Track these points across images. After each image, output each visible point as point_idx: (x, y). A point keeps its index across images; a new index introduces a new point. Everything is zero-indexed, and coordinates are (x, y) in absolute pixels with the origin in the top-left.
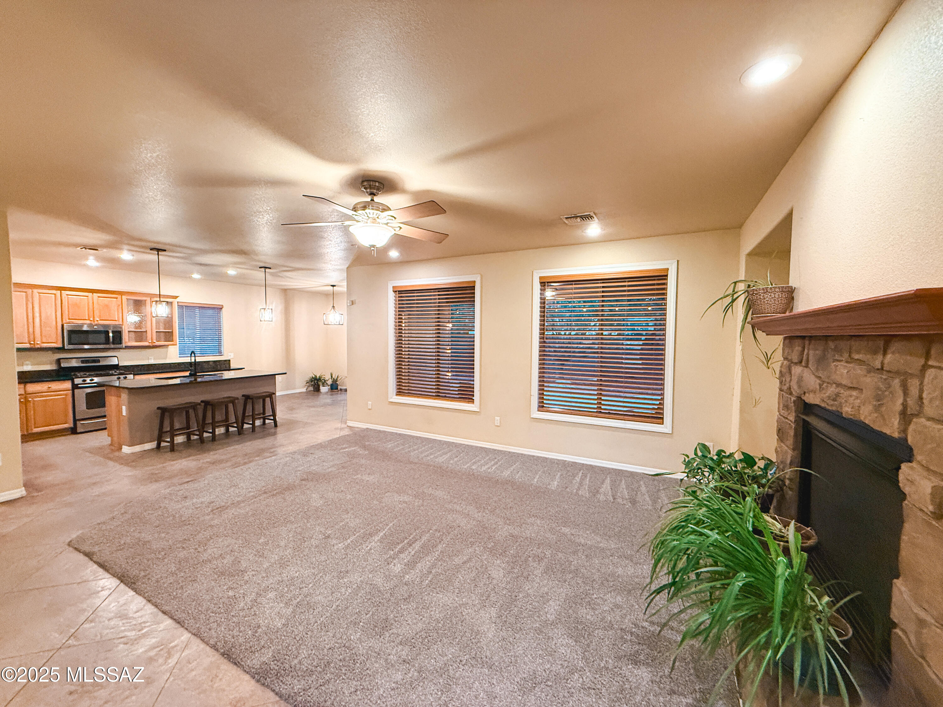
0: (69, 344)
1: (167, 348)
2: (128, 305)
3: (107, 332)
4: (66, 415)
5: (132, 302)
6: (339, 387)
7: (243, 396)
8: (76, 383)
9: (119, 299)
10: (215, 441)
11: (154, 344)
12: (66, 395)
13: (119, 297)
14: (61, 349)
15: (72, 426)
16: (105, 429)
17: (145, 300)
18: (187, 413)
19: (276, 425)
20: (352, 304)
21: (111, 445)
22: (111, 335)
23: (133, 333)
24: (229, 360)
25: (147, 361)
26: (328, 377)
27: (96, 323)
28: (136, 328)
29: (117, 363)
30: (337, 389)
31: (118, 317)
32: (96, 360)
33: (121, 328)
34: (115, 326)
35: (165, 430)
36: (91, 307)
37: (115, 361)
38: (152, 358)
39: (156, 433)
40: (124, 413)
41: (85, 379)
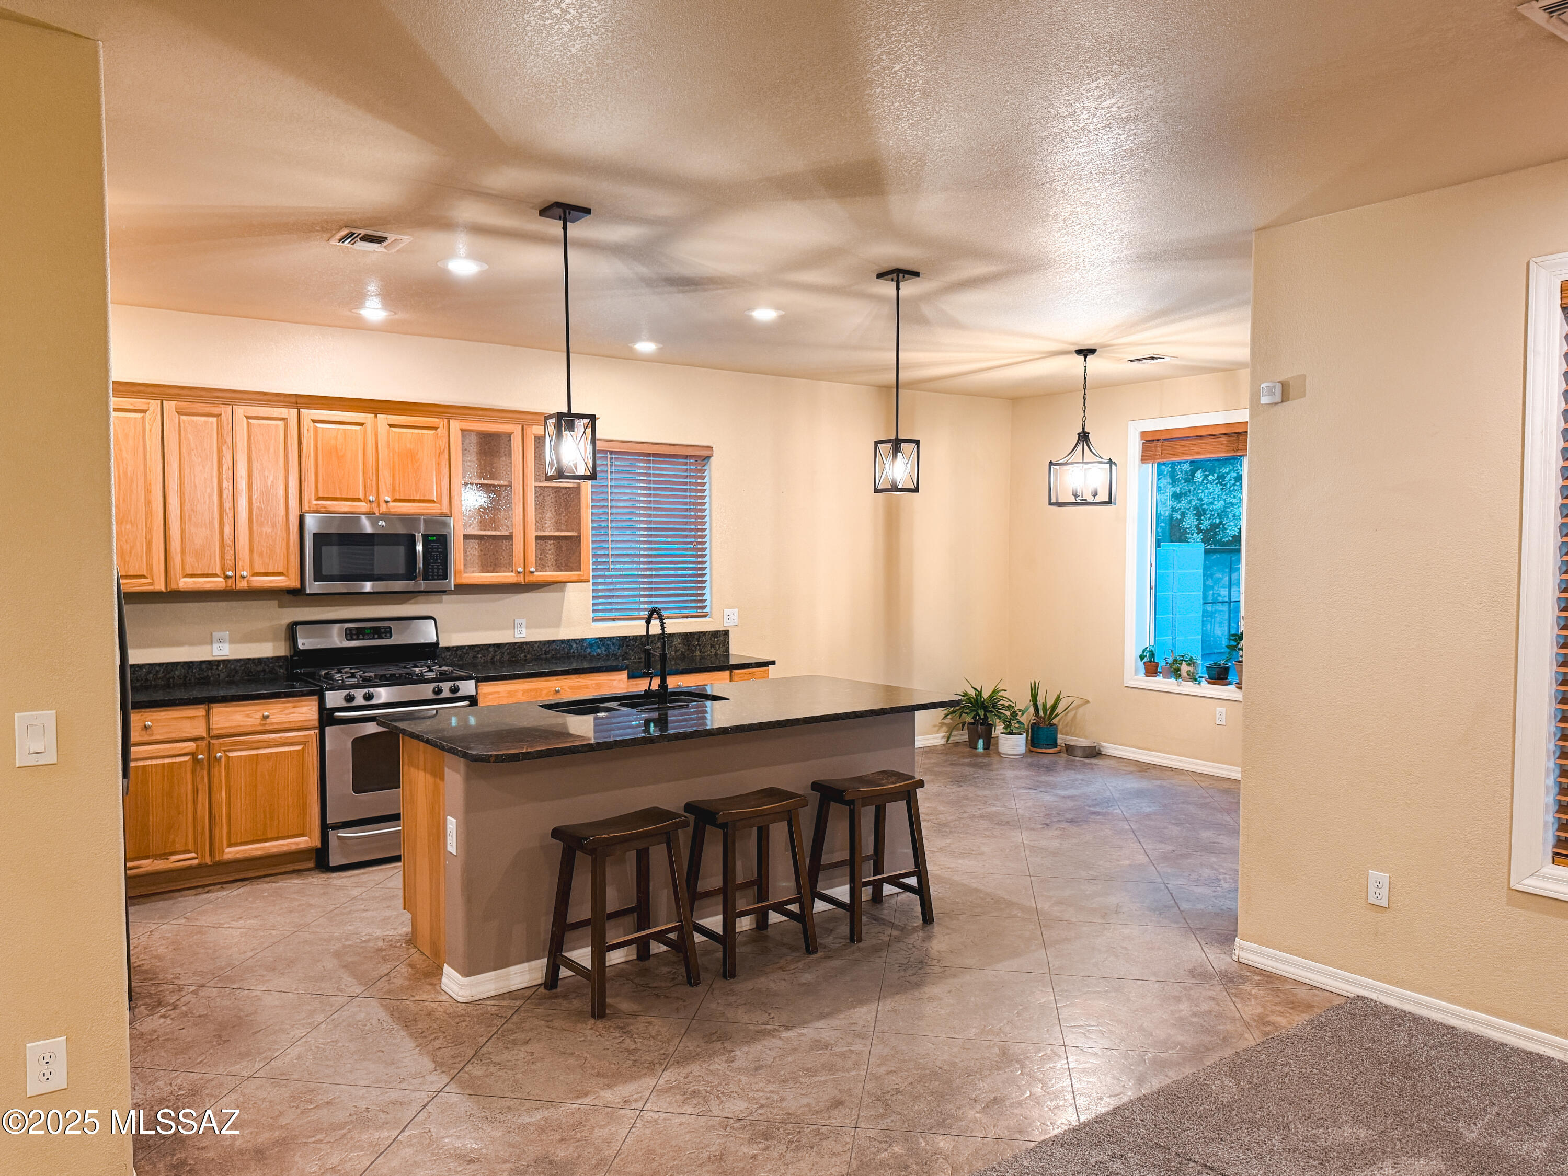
0: (316, 579)
1: (562, 590)
2: (464, 450)
3: (412, 540)
4: (303, 808)
5: (474, 439)
6: (1061, 739)
7: (816, 786)
8: (329, 704)
9: (442, 431)
10: (733, 975)
11: (530, 579)
12: (304, 743)
13: (441, 423)
14: (296, 595)
15: (317, 843)
16: (397, 859)
17: (509, 435)
18: (643, 858)
19: (928, 917)
20: (1285, 398)
21: (412, 940)
22: (420, 548)
23: (475, 544)
24: (727, 633)
25: (510, 632)
26: (1022, 700)
27: (383, 508)
28: (483, 524)
29: (434, 640)
30: (1055, 745)
31: (440, 496)
32: (380, 628)
33: (445, 525)
34: (431, 520)
35: (572, 918)
36: (371, 460)
37: (427, 633)
38: (524, 621)
39: (545, 924)
40: (452, 846)
41: (352, 692)
